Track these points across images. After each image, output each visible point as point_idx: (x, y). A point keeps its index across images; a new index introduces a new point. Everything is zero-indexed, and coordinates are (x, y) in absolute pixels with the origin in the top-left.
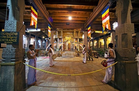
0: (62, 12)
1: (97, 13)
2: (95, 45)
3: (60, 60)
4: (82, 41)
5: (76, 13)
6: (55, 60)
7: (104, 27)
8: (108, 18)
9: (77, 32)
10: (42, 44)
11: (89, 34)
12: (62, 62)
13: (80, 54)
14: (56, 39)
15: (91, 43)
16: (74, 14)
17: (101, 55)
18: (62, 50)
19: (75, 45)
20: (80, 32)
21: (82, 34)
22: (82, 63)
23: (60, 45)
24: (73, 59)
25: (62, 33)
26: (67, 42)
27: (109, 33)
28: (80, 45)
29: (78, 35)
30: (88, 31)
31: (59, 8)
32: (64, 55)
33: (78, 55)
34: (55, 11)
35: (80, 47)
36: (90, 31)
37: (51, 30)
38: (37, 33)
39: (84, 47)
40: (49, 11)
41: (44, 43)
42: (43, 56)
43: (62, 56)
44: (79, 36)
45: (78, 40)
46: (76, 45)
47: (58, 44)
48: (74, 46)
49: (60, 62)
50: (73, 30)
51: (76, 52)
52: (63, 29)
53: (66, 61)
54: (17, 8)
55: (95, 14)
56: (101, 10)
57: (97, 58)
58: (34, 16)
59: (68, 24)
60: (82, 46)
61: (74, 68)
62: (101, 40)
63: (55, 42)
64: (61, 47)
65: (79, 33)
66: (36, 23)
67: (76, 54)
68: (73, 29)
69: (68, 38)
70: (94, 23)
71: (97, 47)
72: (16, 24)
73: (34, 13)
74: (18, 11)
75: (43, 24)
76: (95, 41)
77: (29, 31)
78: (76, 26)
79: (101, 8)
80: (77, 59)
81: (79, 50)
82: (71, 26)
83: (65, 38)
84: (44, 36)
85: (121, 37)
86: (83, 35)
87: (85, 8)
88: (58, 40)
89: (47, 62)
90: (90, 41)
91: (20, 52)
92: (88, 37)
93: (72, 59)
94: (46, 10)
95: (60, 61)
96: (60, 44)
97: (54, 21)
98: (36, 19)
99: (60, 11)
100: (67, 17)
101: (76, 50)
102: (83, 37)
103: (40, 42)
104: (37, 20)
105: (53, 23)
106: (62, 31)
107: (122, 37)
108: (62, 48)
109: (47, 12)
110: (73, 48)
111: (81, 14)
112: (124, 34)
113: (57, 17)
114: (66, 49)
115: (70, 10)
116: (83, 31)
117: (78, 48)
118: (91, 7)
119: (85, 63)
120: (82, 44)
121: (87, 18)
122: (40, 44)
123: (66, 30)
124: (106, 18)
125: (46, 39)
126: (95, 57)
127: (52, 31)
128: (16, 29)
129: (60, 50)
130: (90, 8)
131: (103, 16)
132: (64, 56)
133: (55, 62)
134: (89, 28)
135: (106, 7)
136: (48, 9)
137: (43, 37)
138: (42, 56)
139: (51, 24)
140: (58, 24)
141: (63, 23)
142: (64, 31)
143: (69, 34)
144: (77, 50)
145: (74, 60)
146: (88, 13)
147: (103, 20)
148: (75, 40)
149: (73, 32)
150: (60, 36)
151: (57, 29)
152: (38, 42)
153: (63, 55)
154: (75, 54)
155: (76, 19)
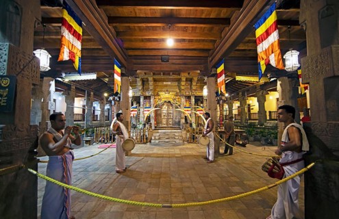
0: (148, 27)
1: (242, 27)
2: (235, 112)
3: (145, 151)
4: (202, 103)
5: (185, 29)
6: (133, 152)
7: (262, 63)
8: (274, 37)
9: (190, 80)
10: (103, 110)
11: (222, 83)
12: (150, 159)
13: (197, 136)
14: (136, 99)
15: (226, 107)
16: (180, 32)
17: (252, 139)
18: (151, 127)
19: (184, 113)
20: (196, 79)
21: (202, 83)
22: (204, 161)
23: (147, 114)
24: (181, 149)
25: (151, 83)
26: (163, 105)
27: (272, 79)
28: (198, 113)
29: (191, 88)
30: (217, 76)
31: (142, 16)
32: (157, 138)
33: (193, 138)
34: (132, 25)
35: (198, 118)
36: (224, 75)
37: (122, 75)
38: (89, 85)
39: (206, 119)
40: (114, 25)
41: (109, 109)
42: (104, 141)
43: (150, 142)
44: (195, 90)
45: (193, 100)
46: (187, 114)
47: (142, 110)
48: (183, 116)
49: (145, 158)
50: (179, 74)
51: (188, 131)
52: (154, 74)
53: (162, 156)
54: (11, 9)
55: (235, 29)
56: (252, 17)
57: (244, 145)
58: (71, 36)
59: (164, 59)
60: (201, 115)
61: (183, 176)
62: (249, 98)
63: (135, 106)
64: (149, 118)
65: (194, 83)
66: (78, 55)
67: (188, 135)
68: (178, 72)
69: (167, 95)
70: (232, 54)
71: (242, 118)
72: (7, 52)
73: (70, 28)
74: (15, 16)
75: (102, 61)
76: (235, 102)
77: (67, 79)
78: (185, 64)
79: (252, 10)
80: (191, 149)
81: (194, 126)
82: (173, 64)
83: (158, 95)
84: (108, 92)
85: (323, 88)
86: (205, 87)
87: (210, 15)
88: (142, 100)
89: (112, 159)
90: (224, 101)
91: (17, 137)
92: (217, 93)
93: (176, 151)
94: (107, 21)
95: (147, 156)
96: (147, 112)
97: (131, 53)
98: (78, 45)
99: (144, 25)
100: (163, 40)
101: (188, 125)
102: (205, 92)
103: (97, 105)
104: (80, 48)
105: (128, 58)
106: (150, 79)
107: (325, 86)
108: (153, 121)
109: (109, 29)
110: (179, 122)
111: (198, 31)
112: (330, 77)
113: (136, 40)
114: (161, 122)
115: (170, 21)
116: (204, 76)
117: (193, 120)
118: (224, 12)
119: (212, 162)
120: (203, 109)
121: (215, 41)
122: (98, 113)
123: (162, 77)
124: (269, 37)
125: (111, 98)
126: (238, 144)
127: (124, 78)
128: (6, 67)
129: (147, 126)
130: (222, 16)
131: (259, 32)
132: (157, 141)
133: (134, 159)
134: (221, 68)
135: (268, 7)
136: (112, 19)
137: (106, 95)
138: (100, 141)
139: (123, 61)
140: (139, 61)
141: (153, 57)
142: (156, 77)
143: (169, 85)
144: (191, 125)
145: (184, 153)
146: (216, 28)
147: (261, 45)
148: (183, 100)
149: (179, 80)
150: (148, 89)
151: (138, 71)
152: (94, 108)
153: (155, 139)
154: (184, 136)
155: (186, 45)
